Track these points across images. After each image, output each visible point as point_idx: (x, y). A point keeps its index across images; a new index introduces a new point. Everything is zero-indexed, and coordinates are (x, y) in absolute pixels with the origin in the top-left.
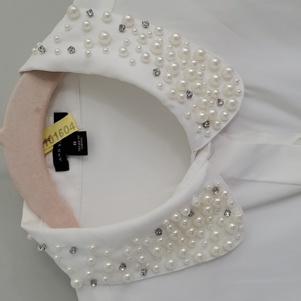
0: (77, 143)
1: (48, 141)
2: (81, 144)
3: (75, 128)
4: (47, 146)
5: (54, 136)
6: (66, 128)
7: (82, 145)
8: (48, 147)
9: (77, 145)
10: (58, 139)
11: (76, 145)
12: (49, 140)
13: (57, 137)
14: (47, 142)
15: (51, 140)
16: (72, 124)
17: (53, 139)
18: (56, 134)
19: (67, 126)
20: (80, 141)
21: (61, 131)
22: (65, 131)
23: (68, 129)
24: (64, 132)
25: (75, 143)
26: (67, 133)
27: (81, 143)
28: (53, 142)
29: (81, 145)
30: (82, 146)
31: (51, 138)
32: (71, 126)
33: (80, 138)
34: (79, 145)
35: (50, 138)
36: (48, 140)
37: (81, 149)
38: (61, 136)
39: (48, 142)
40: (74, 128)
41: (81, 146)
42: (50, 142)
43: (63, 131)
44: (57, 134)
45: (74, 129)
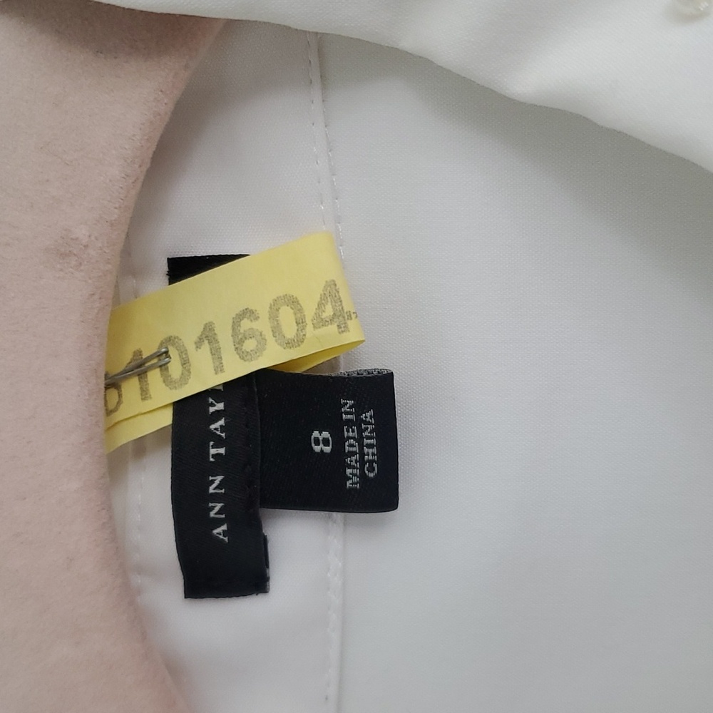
0: (339, 441)
1: (152, 367)
2: (361, 446)
3: (349, 323)
4: (143, 399)
5: (199, 344)
6: (286, 315)
7: (375, 450)
8: (150, 405)
9: (339, 452)
10: (219, 369)
11: (328, 449)
12: (163, 367)
13: (216, 353)
14: (145, 372)
15: (175, 367)
16: (331, 293)
17: (185, 362)
18: (208, 335)
19: (293, 302)
20: (360, 431)
21: (246, 324)
22: (276, 330)
23: (300, 322)
24: (268, 334)
25: (326, 442)
26: (289, 344)
27: (366, 441)
28: (185, 378)
29: (362, 454)
30: (371, 462)
31: (173, 352)
32: (321, 305)
33: (358, 414)
34: (353, 454)
35: (166, 352)
36: (155, 361)
37: (363, 476)
38: (244, 356)
39: (154, 376)
40: (341, 318)
41: (362, 461)
42: (167, 380)
43: (263, 325)
44: (220, 337)
45: (343, 328)
